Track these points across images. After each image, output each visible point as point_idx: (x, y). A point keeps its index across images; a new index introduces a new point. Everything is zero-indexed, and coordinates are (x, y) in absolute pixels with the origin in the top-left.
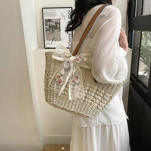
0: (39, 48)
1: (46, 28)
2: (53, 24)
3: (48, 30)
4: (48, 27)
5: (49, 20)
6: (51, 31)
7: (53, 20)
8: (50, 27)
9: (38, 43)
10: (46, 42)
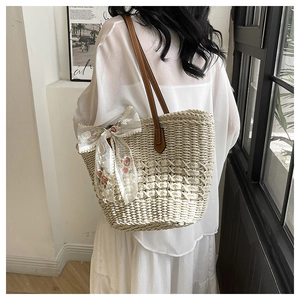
0: (61, 79)
1: (74, 41)
2: (87, 34)
3: (77, 46)
4: (77, 39)
5: (80, 27)
6: (83, 47)
7: (87, 27)
8: (83, 39)
9: (59, 70)
10: (74, 68)
